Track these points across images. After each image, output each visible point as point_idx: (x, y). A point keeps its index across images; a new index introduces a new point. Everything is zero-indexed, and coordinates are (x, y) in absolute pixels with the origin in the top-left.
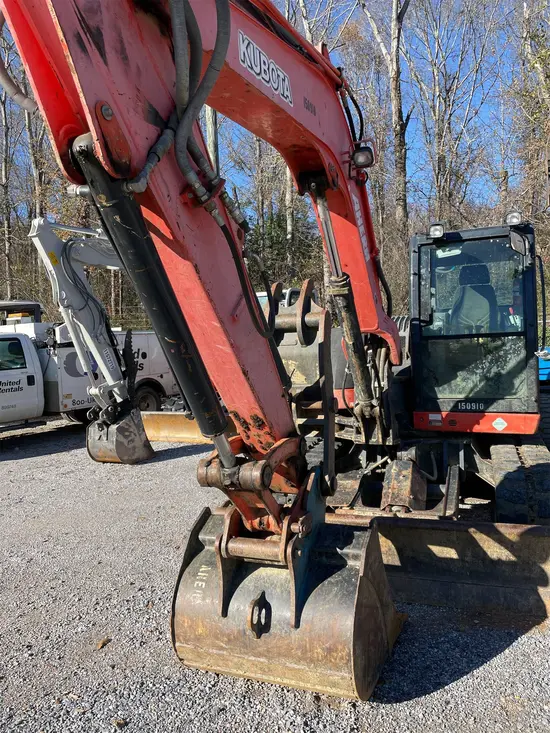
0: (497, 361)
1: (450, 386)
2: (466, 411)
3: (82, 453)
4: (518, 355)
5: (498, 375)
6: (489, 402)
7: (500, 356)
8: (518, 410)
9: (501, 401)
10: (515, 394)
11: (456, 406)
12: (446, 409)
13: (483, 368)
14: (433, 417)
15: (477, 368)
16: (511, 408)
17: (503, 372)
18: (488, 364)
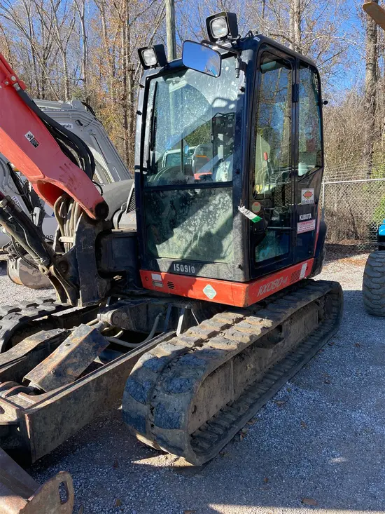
0: (208, 217)
1: (167, 244)
2: (180, 273)
3: (6, 277)
4: (227, 210)
5: (209, 234)
6: (199, 264)
7: (210, 212)
8: (225, 278)
9: (209, 266)
10: (224, 258)
11: (171, 267)
12: (164, 268)
13: (195, 226)
14: (155, 277)
15: (190, 225)
16: (218, 274)
17: (213, 231)
18: (199, 221)
